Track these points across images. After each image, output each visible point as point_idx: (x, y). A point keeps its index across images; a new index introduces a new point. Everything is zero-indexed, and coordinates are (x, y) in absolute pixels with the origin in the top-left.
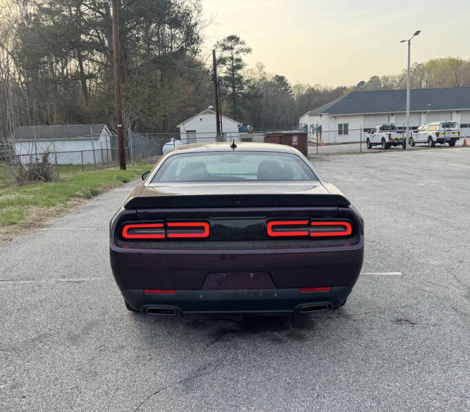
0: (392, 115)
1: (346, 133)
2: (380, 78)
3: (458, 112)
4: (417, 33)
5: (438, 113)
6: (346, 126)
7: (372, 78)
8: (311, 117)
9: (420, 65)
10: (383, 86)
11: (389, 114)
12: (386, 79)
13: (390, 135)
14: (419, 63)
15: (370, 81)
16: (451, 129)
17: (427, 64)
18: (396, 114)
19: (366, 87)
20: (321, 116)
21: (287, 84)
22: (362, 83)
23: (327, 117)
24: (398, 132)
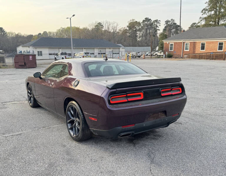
0: (60, 48)
1: (41, 55)
2: (48, 32)
3: (85, 48)
4: (74, 15)
5: (78, 48)
6: (41, 52)
7: (44, 32)
8: (23, 48)
9: (64, 28)
10: (49, 36)
11: (59, 48)
12: (50, 33)
13: (66, 57)
14: (63, 28)
15: (43, 33)
16: (88, 55)
17: (66, 28)
18: (62, 48)
19: (42, 36)
20: (29, 47)
21: (5, 32)
22: (40, 34)
23: (32, 48)
24: (69, 56)
